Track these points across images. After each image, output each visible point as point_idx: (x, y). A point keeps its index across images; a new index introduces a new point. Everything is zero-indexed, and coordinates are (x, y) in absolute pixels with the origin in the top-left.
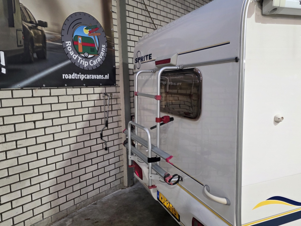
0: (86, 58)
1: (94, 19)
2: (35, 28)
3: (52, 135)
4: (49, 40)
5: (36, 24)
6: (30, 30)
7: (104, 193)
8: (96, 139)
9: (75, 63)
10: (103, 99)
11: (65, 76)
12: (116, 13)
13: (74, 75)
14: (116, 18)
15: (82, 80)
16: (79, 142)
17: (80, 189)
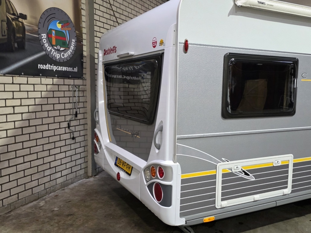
0: (58, 50)
1: (66, 14)
2: (16, 19)
3: (28, 121)
4: (28, 32)
5: (18, 16)
6: (13, 21)
7: (70, 181)
8: (65, 128)
9: (49, 54)
10: (72, 91)
11: (40, 66)
12: (84, 10)
13: (47, 66)
14: (85, 15)
15: (54, 71)
16: (50, 130)
17: (50, 175)
